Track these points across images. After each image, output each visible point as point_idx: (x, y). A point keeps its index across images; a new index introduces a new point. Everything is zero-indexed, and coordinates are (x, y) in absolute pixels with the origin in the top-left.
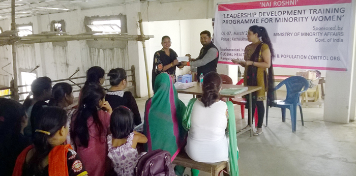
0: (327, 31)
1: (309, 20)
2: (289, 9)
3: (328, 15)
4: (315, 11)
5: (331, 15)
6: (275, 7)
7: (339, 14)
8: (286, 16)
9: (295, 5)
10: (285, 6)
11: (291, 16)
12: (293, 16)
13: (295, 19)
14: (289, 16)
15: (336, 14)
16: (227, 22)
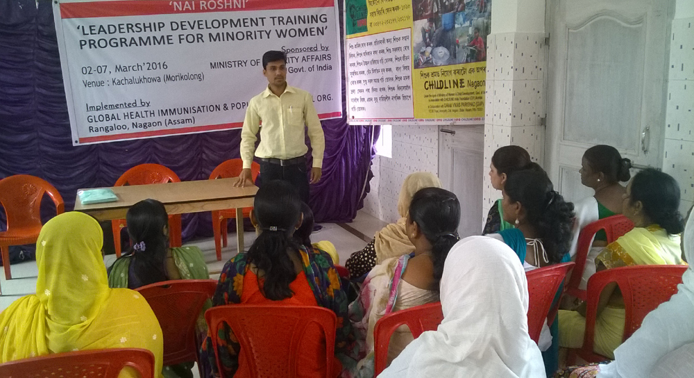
0: (305, 54)
1: (273, 34)
3: (303, 26)
4: (280, 20)
5: (308, 26)
6: (204, 11)
8: (229, 29)
10: (223, 10)
11: (238, 29)
13: (249, 35)
14: (235, 30)
16: (92, 44)
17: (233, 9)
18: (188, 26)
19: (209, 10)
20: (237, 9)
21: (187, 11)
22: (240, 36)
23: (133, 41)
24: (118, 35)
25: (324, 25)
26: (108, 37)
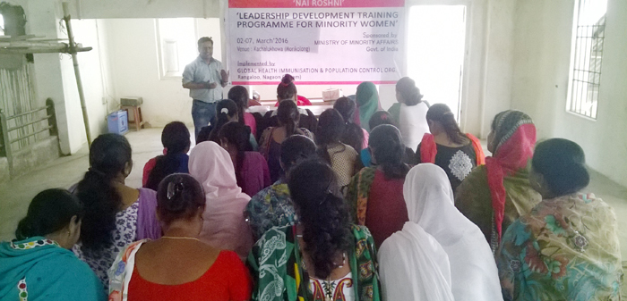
0: (380, 39)
1: (359, 24)
2: (334, 11)
3: (380, 20)
4: (365, 15)
5: (384, 19)
6: (314, 7)
7: (392, 19)
8: (329, 19)
9: (339, 7)
10: (327, 7)
11: (336, 19)
12: (339, 20)
13: (342, 24)
14: (333, 20)
15: (389, 19)
16: (244, 24)
17: (333, 7)
18: (303, 17)
19: (318, 7)
20: (337, 7)
21: (304, 7)
22: (336, 24)
23: (269, 24)
24: (260, 20)
25: (395, 19)
26: (254, 21)
